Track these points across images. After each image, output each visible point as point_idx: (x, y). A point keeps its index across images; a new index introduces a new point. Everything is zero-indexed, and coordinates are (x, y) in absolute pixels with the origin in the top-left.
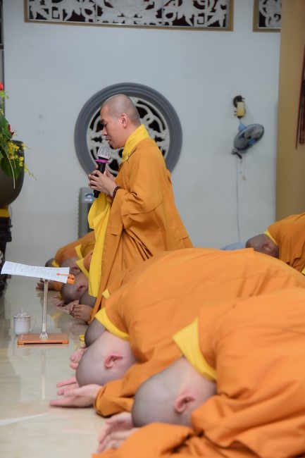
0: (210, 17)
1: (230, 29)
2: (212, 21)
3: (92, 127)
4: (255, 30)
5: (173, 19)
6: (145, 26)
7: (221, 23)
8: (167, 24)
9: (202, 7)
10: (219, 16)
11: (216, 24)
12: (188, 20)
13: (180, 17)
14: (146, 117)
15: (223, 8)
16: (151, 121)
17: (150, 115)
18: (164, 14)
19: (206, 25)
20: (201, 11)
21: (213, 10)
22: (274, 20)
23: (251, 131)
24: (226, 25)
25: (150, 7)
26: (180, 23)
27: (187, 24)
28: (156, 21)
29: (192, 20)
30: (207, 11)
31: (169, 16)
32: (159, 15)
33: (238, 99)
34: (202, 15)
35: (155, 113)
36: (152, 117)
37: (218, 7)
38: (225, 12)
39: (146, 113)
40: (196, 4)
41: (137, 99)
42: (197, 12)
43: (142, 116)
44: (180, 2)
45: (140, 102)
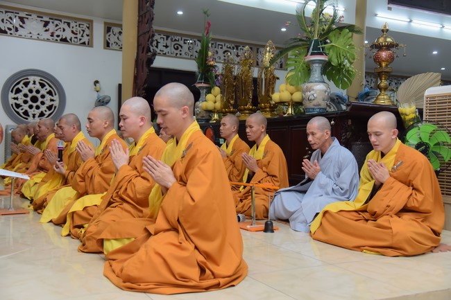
0: (80, 39)
1: (92, 46)
2: (82, 41)
3: (12, 91)
4: (105, 48)
5: (60, 38)
6: (44, 40)
7: (87, 43)
8: (57, 40)
9: (76, 34)
10: (85, 39)
11: (84, 43)
12: (68, 39)
13: (64, 37)
14: (45, 88)
15: (88, 35)
16: (48, 90)
17: (47, 87)
18: (55, 35)
19: (78, 43)
20: (75, 36)
21: (82, 36)
22: (114, 45)
23: (104, 98)
24: (89, 44)
25: (46, 31)
26: (64, 40)
27: (67, 41)
28: (50, 38)
29: (71, 40)
30: (79, 36)
31: (58, 36)
32: (52, 35)
33: (96, 82)
34: (76, 38)
35: (50, 86)
37: (85, 35)
38: (88, 38)
39: (45, 86)
40: (73, 32)
41: (40, 78)
42: (73, 36)
43: (42, 88)
44: (64, 30)
45: (41, 80)
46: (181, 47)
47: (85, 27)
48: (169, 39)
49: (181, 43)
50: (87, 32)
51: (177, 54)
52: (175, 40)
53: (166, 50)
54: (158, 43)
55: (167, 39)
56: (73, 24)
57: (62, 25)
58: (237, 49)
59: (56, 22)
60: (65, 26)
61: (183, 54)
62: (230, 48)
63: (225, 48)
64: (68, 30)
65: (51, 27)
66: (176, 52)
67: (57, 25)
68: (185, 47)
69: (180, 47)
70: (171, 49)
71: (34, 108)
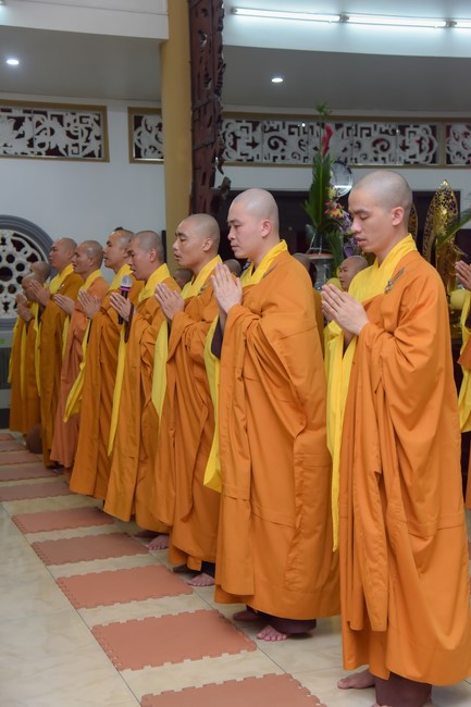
0: (84, 148)
1: (107, 160)
2: (87, 151)
4: (132, 161)
5: (46, 148)
6: (16, 156)
7: (97, 154)
8: (40, 154)
9: (76, 138)
10: (94, 146)
11: (91, 155)
12: (61, 150)
13: (53, 147)
14: (23, 250)
15: (98, 138)
16: (28, 255)
17: (27, 247)
18: (36, 143)
19: (81, 155)
20: (74, 141)
21: (88, 141)
22: (149, 151)
24: (102, 156)
25: (20, 136)
26: (54, 152)
27: (61, 154)
28: (28, 150)
29: (66, 150)
30: (81, 141)
31: (42, 145)
32: (31, 144)
34: (76, 145)
35: (32, 246)
36: (30, 251)
37: (92, 137)
38: (99, 142)
39: (23, 246)
40: (69, 134)
41: (12, 232)
42: (70, 141)
43: (18, 250)
44: (52, 132)
45: (15, 235)
46: (285, 142)
47: (91, 121)
48: (259, 128)
49: (284, 133)
50: (97, 131)
51: (275, 158)
52: (272, 129)
53: (252, 153)
54: (236, 138)
55: (254, 129)
56: (68, 118)
57: (49, 123)
58: (403, 133)
59: (37, 117)
60: (55, 124)
61: (288, 155)
62: (387, 132)
63: (376, 135)
64: (60, 131)
65: (27, 128)
66: (273, 153)
67: (38, 124)
68: (293, 141)
69: (281, 143)
70: (263, 149)
71: (6, 290)
